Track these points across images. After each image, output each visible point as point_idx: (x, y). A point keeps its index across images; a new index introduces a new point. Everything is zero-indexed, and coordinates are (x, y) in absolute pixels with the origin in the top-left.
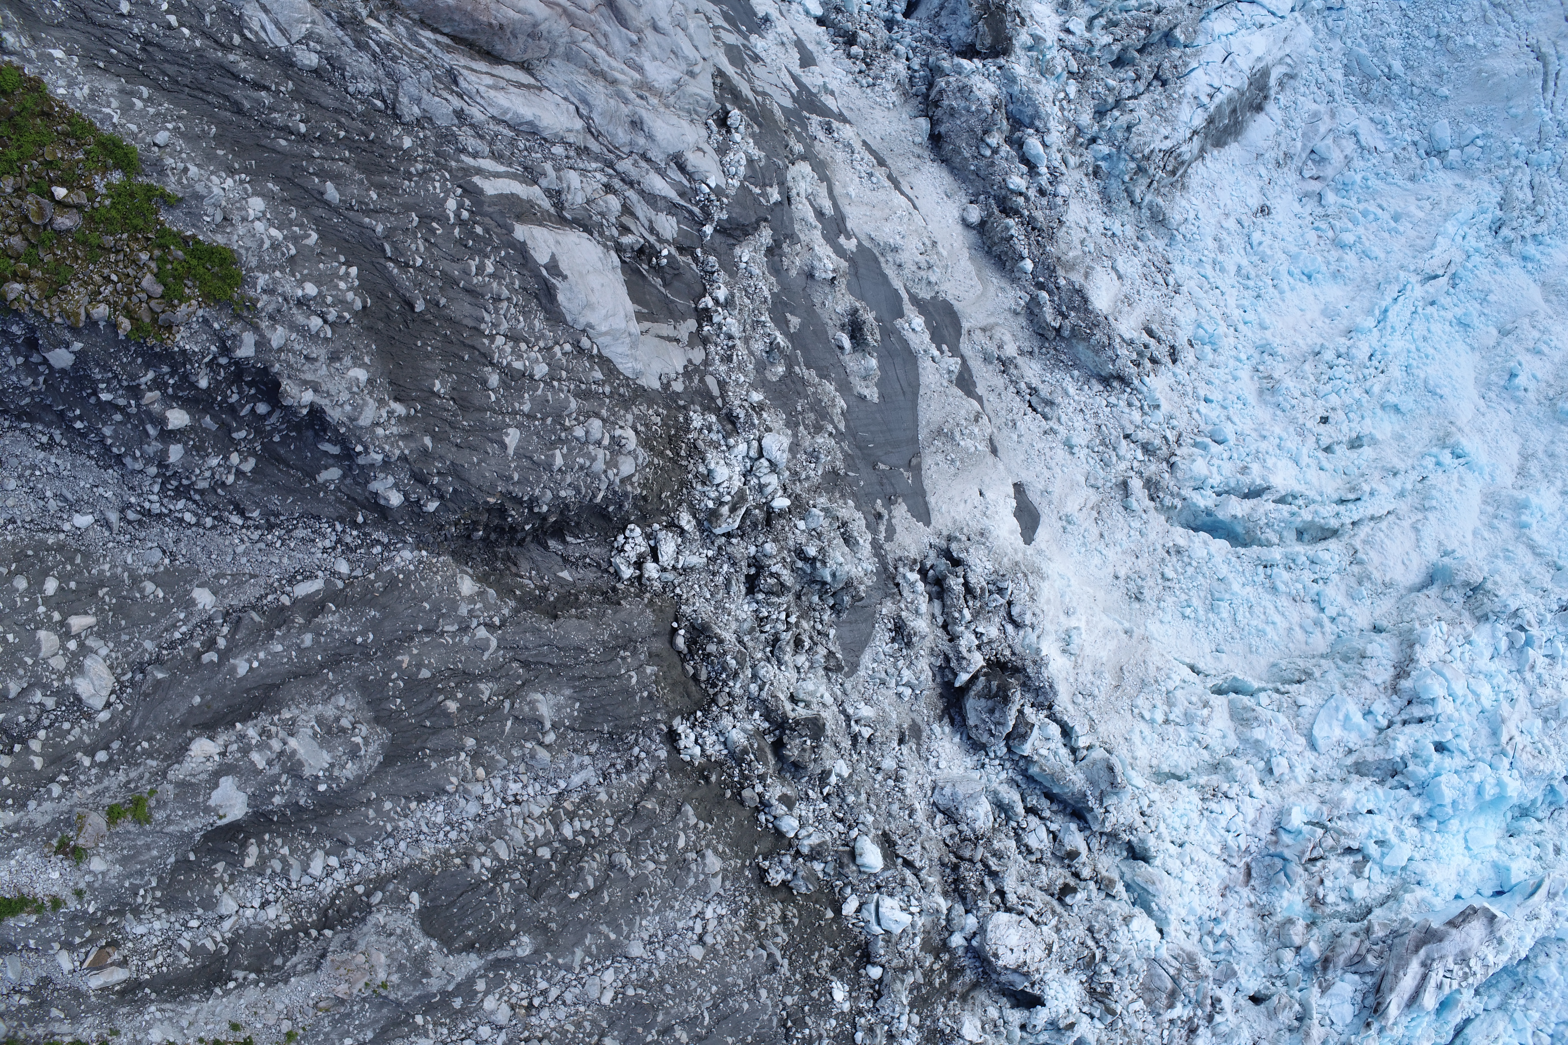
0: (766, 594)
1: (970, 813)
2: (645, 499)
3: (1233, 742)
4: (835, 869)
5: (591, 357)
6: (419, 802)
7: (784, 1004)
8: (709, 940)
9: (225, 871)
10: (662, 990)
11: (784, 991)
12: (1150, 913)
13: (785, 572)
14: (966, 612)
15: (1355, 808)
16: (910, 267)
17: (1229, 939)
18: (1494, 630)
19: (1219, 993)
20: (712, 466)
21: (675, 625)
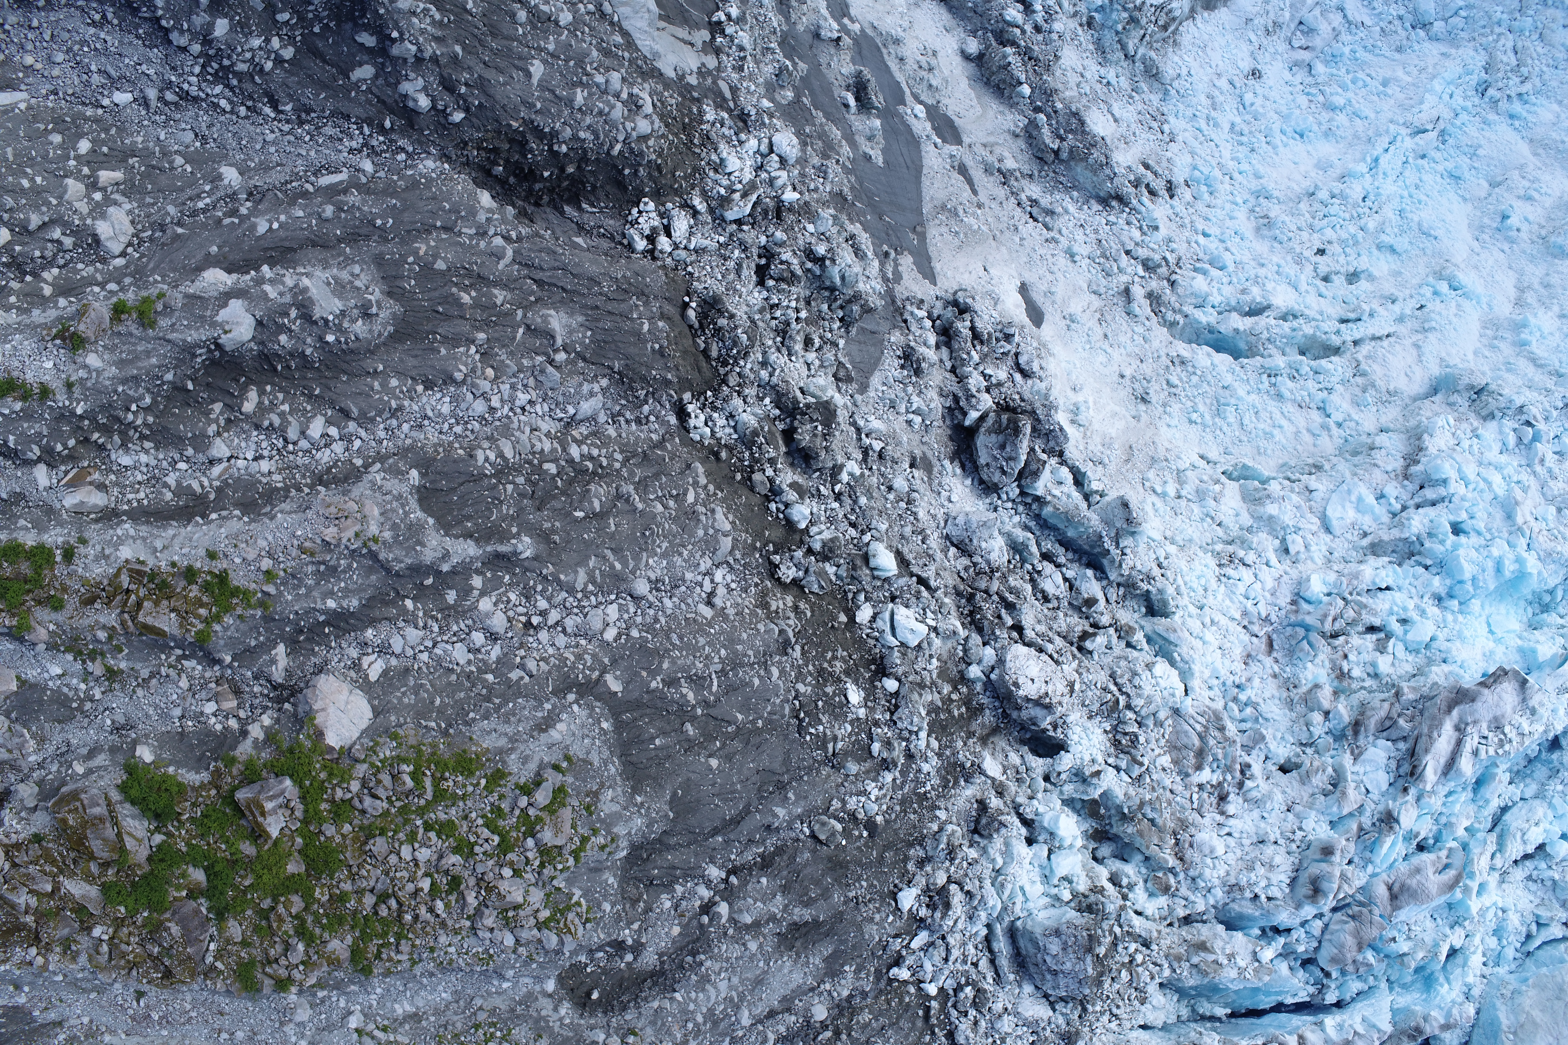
0: (777, 281)
1: (984, 545)
2: (659, 168)
3: (1246, 520)
4: (848, 570)
5: (612, 24)
6: (426, 388)
7: (797, 691)
8: (718, 601)
9: (222, 413)
10: (668, 638)
11: (796, 678)
12: (1172, 663)
13: (795, 261)
14: (973, 353)
15: (1374, 583)
16: (911, 65)
17: (1255, 706)
18: (1500, 427)
19: (1247, 759)
20: (724, 155)
21: (687, 299)
